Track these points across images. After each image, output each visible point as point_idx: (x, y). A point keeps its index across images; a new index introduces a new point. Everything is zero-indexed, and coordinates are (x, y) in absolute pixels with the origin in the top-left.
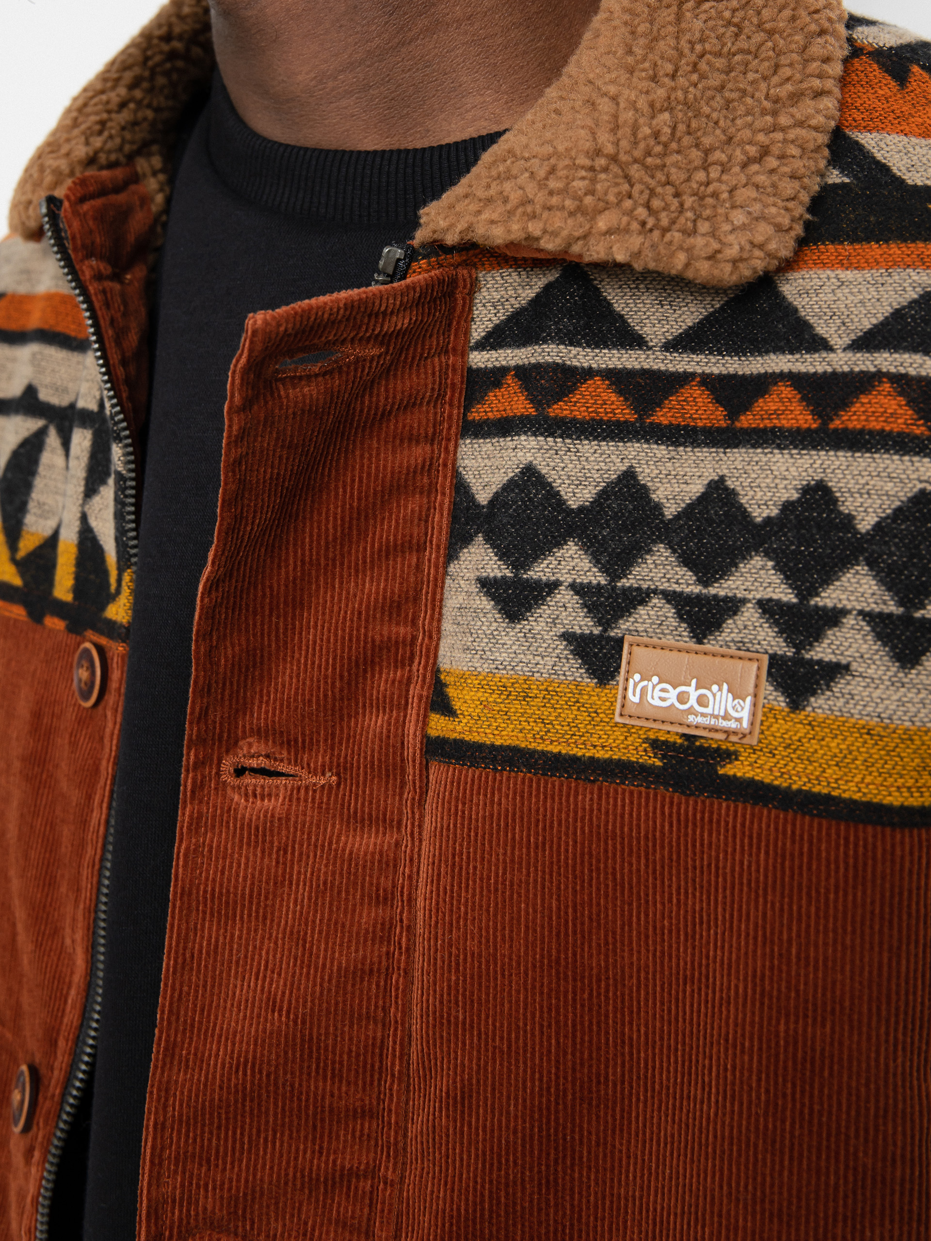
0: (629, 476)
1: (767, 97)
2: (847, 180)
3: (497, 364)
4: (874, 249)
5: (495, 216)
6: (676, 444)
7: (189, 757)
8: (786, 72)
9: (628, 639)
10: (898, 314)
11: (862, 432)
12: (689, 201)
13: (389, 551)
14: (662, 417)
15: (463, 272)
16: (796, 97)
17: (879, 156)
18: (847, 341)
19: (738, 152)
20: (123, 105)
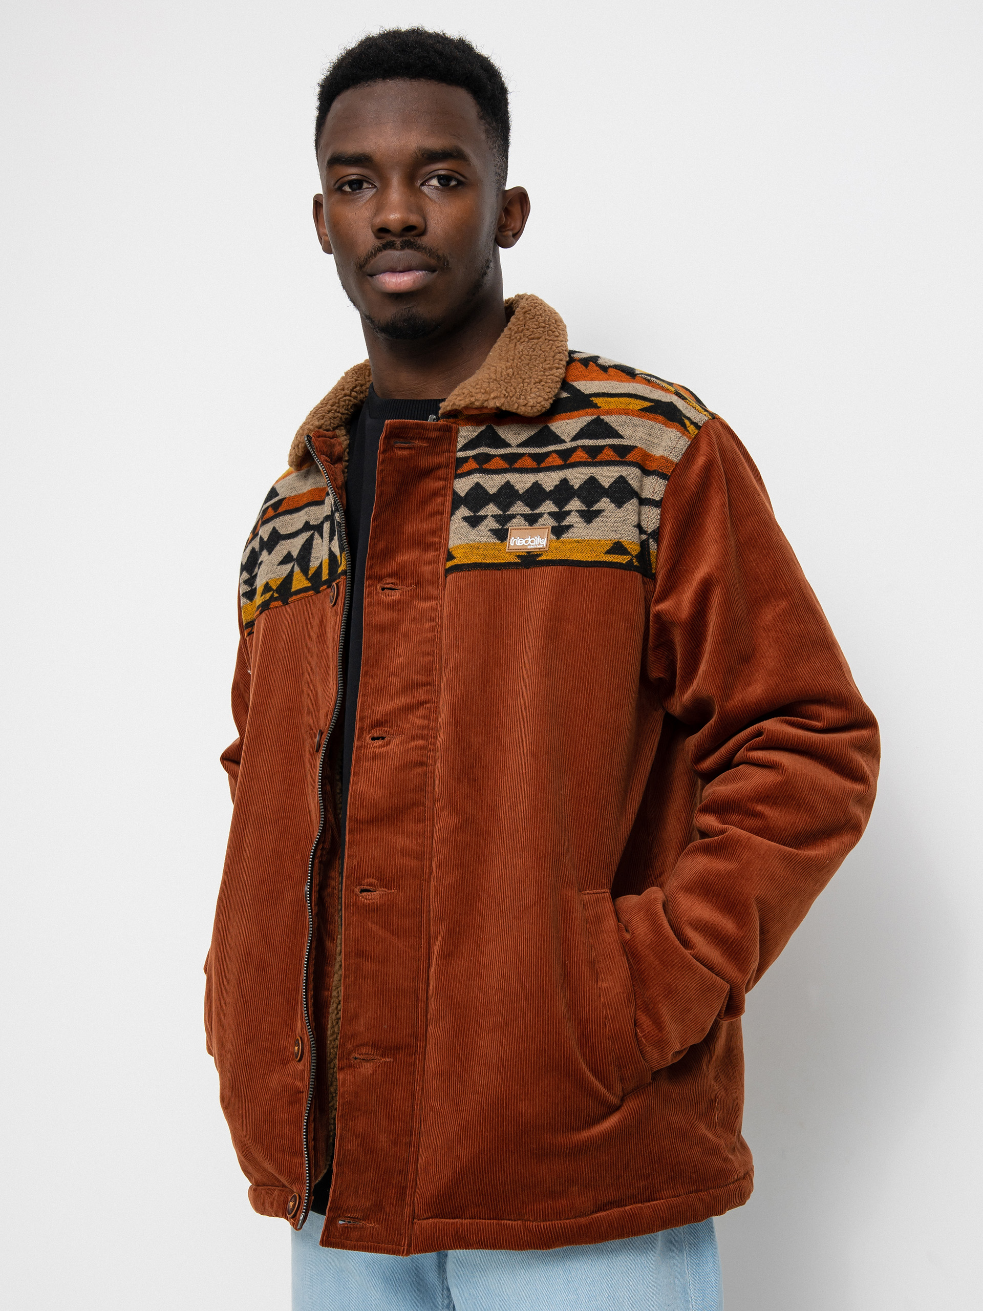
0: (508, 482)
1: (542, 368)
2: (569, 395)
3: (466, 456)
4: (576, 413)
5: (460, 398)
6: (522, 473)
7: (366, 583)
8: (548, 362)
9: (510, 528)
10: (582, 429)
11: (574, 462)
12: (518, 390)
13: (432, 515)
14: (517, 465)
15: (454, 425)
16: (551, 369)
17: (578, 388)
18: (570, 439)
19: (533, 380)
20: (329, 411)
